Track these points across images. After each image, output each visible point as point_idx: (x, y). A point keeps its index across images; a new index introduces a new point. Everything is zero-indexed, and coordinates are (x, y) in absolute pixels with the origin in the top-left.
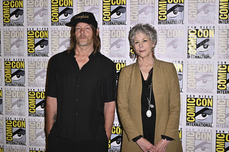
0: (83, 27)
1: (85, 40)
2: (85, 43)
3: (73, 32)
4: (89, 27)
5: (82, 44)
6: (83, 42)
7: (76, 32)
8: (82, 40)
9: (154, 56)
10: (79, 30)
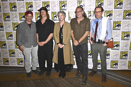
0: (43, 11)
5: (43, 16)
7: (41, 13)
9: (65, 20)
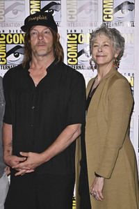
0: (40, 32)
1: (45, 48)
2: (45, 52)
3: (27, 38)
4: (48, 30)
6: (42, 51)
7: (32, 39)
8: (40, 48)
10: (35, 36)
